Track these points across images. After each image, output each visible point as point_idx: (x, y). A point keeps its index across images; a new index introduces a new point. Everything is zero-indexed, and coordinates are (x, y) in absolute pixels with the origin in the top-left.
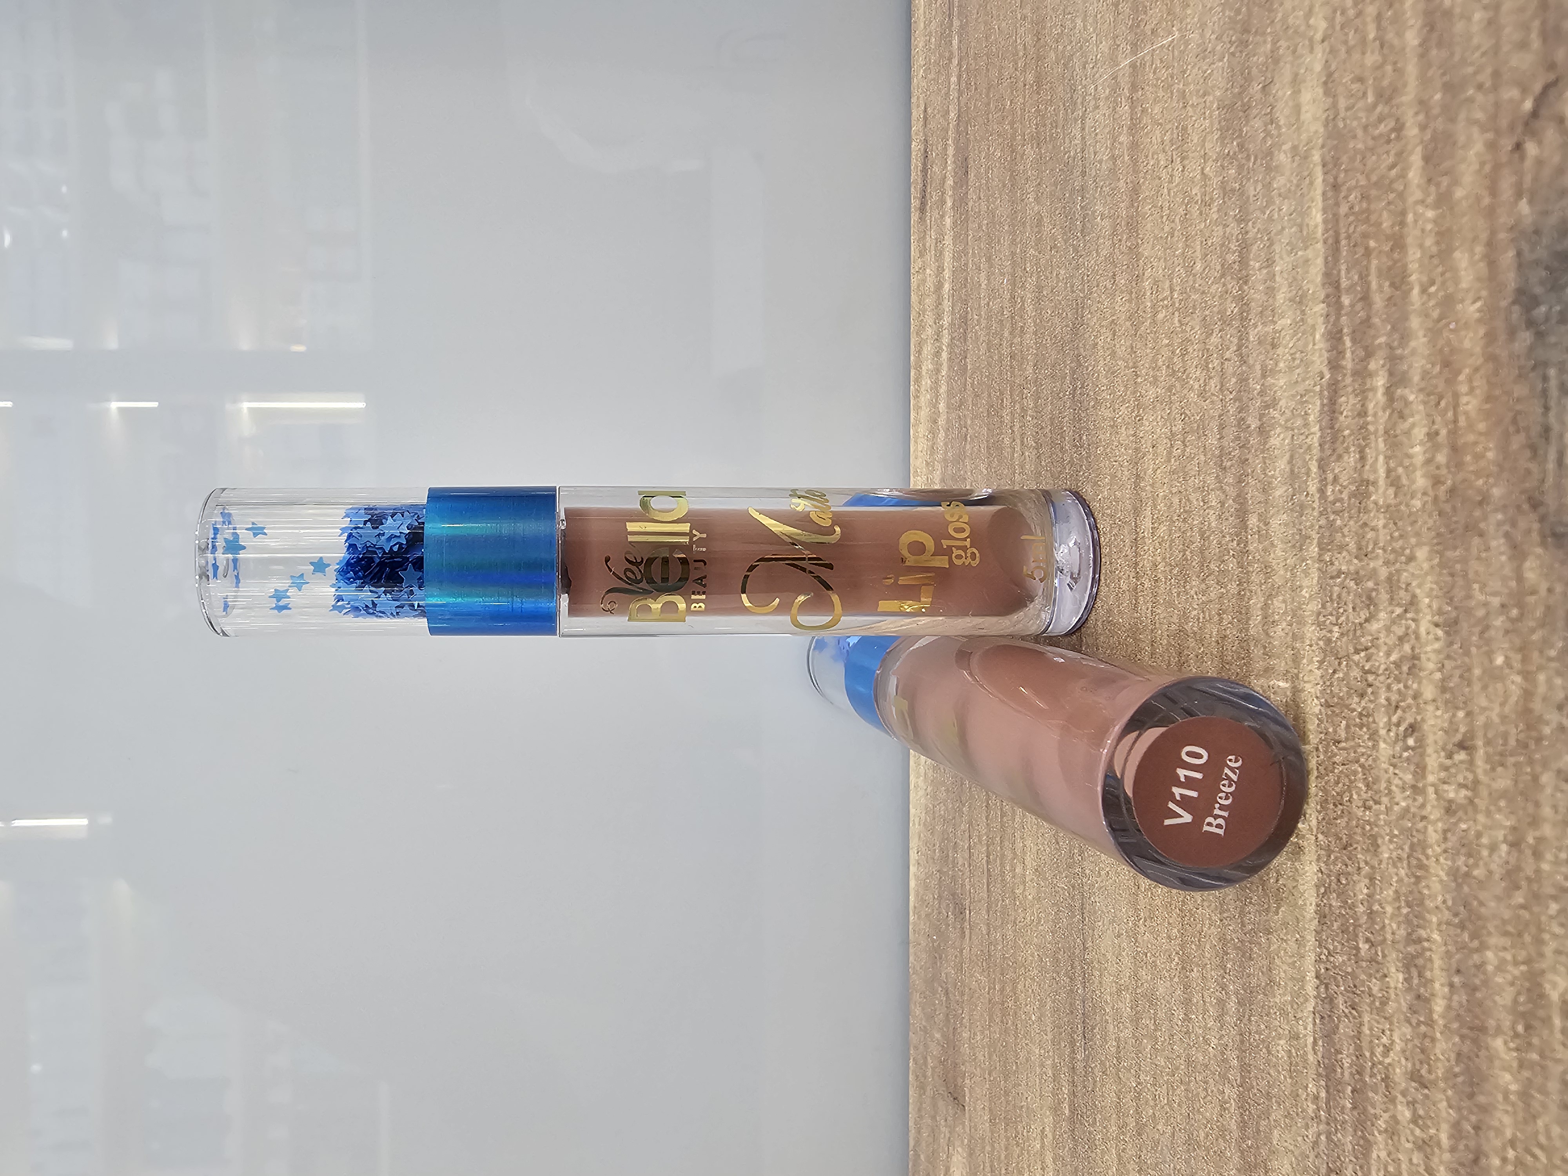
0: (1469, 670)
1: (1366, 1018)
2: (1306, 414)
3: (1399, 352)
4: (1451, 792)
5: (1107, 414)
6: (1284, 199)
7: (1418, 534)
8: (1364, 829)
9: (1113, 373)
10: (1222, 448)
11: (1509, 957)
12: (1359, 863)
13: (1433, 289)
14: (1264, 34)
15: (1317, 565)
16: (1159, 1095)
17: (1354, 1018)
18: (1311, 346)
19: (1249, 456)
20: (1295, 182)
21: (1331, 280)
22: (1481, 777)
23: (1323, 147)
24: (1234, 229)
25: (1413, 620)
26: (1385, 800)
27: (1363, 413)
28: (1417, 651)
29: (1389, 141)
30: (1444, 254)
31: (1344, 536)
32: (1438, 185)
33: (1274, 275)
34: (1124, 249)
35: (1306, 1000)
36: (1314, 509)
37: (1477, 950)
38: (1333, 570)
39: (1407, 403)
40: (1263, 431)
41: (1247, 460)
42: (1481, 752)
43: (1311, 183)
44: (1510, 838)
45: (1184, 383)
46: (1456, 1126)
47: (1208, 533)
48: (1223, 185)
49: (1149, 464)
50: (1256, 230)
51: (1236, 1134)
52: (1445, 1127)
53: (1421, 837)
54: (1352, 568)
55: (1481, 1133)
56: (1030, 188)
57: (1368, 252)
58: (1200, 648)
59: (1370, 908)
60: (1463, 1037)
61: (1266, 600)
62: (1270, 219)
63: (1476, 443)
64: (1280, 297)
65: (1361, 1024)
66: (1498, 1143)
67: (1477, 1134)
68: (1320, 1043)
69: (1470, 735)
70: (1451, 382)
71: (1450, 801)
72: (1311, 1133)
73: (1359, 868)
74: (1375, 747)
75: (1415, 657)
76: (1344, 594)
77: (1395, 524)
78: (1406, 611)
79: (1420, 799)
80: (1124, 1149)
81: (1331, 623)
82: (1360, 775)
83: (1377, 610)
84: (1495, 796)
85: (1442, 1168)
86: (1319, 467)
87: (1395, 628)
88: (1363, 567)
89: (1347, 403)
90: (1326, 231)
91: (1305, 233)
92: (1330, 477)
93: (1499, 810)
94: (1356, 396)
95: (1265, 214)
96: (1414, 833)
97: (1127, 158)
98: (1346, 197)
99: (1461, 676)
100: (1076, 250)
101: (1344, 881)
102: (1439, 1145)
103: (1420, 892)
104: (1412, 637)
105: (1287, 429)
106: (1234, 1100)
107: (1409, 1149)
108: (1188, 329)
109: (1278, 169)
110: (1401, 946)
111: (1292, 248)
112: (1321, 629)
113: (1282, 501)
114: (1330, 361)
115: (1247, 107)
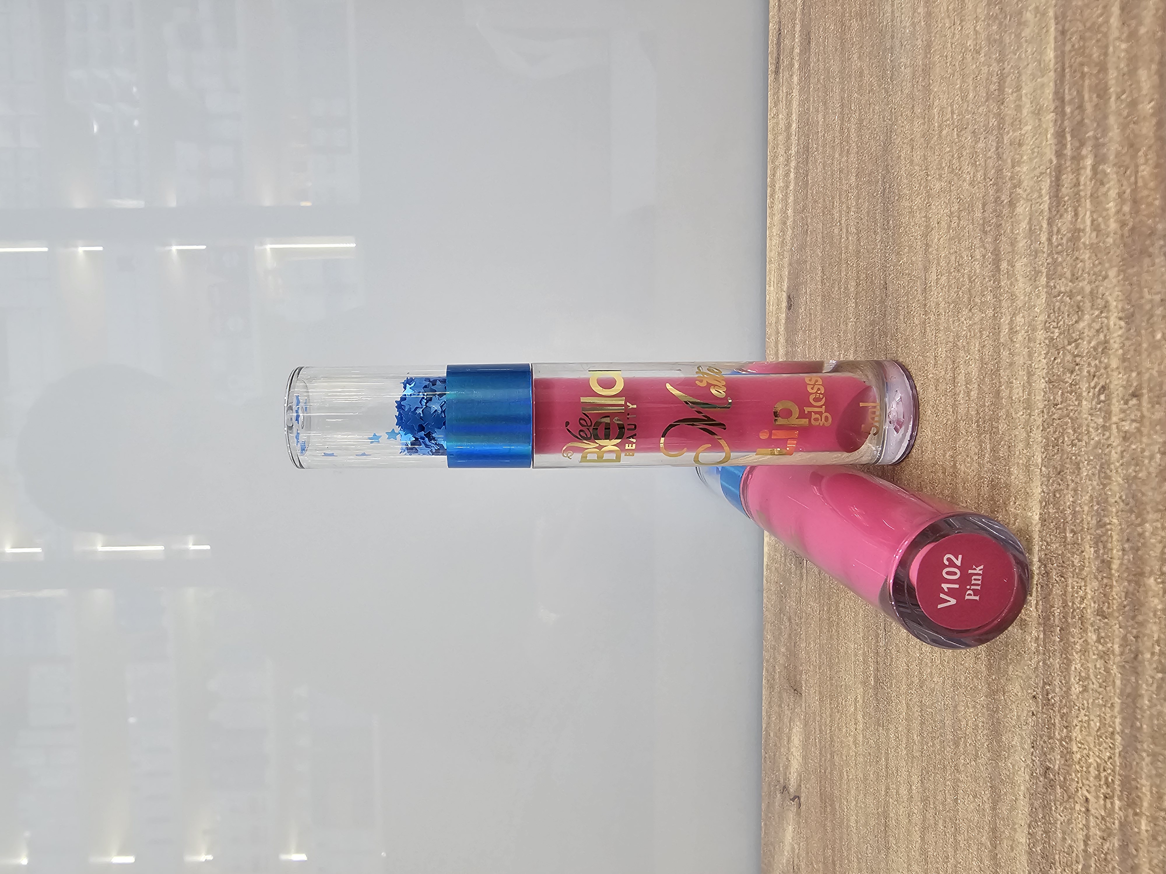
0: (1140, 345)
1: (1070, 581)
2: (1040, 189)
3: (1101, 140)
4: (1126, 426)
5: (907, 204)
6: (1029, 43)
7: (1110, 261)
8: (1071, 458)
9: (911, 175)
10: (984, 219)
11: (1159, 525)
12: (1067, 482)
13: (1124, 97)
16: (935, 658)
17: (1063, 582)
18: (1044, 143)
19: (1003, 222)
20: (1037, 31)
21: (1059, 97)
22: (1146, 413)
23: (1055, 6)
24: (995, 67)
25: (1106, 317)
26: (1085, 438)
27: (1077, 184)
28: (1108, 337)
30: (1132, 73)
31: (1063, 268)
32: (1129, 26)
33: (1022, 97)
34: (920, 87)
35: (1032, 577)
36: (1044, 252)
37: (1140, 525)
38: (1055, 292)
39: (1106, 174)
40: (1012, 204)
41: (1001, 224)
42: (1146, 397)
43: (1047, 31)
44: (1162, 449)
45: (959, 176)
46: (1124, 638)
47: (974, 278)
48: (989, 38)
49: (935, 236)
50: (1010, 66)
51: (985, 674)
52: (1117, 640)
53: (1107, 458)
54: (1068, 289)
55: (1139, 640)
56: (855, 50)
57: (1083, 75)
58: (967, 357)
59: (1074, 510)
60: (1129, 582)
61: (1011, 318)
62: (1020, 58)
63: (1149, 196)
64: (1025, 112)
65: (1067, 586)
66: (1149, 644)
67: (1136, 641)
68: (1040, 603)
69: (1140, 387)
70: (1134, 157)
71: (1126, 432)
72: (1033, 662)
73: (1068, 485)
74: (1080, 404)
75: (1106, 342)
76: (1062, 307)
77: (1096, 256)
78: (1101, 312)
79: (1107, 434)
80: (911, 699)
81: (1053, 327)
82: (1070, 425)
83: (1083, 314)
84: (1154, 424)
86: (1048, 224)
87: (1094, 325)
88: (1075, 287)
89: (1067, 179)
90: (1056, 63)
91: (1042, 66)
92: (1055, 229)
93: (1156, 432)
94: (1073, 173)
95: (1016, 54)
96: (1103, 456)
97: (923, 23)
98: (1070, 39)
99: (1135, 350)
100: (887, 91)
101: (1058, 496)
102: (1113, 652)
103: (1105, 494)
104: (1105, 329)
105: (1028, 200)
106: (984, 651)
107: (1095, 659)
108: (963, 139)
109: (1025, 24)
110: (1092, 531)
111: (1034, 77)
112: (1047, 332)
113: (1023, 250)
114: (1056, 152)
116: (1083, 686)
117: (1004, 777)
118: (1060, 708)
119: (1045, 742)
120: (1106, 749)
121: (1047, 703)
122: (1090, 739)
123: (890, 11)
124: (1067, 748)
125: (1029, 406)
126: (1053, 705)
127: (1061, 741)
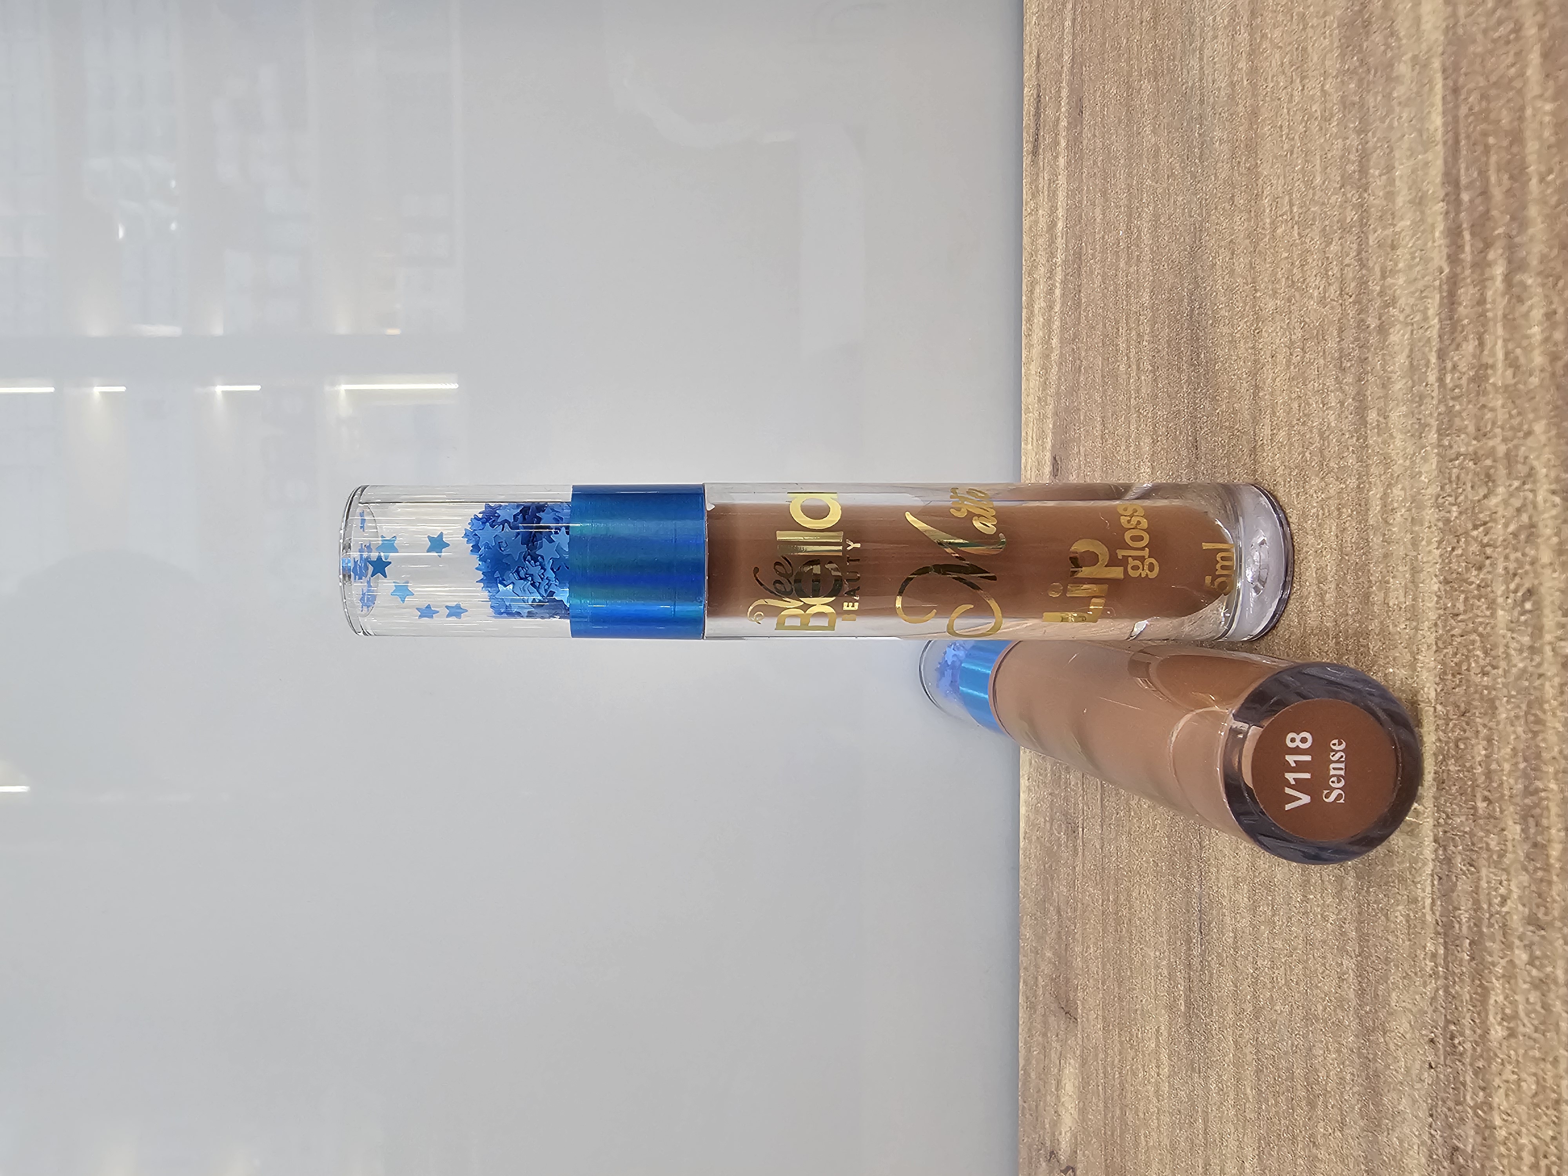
1: (1484, 872)
2: (1426, 308)
3: (1517, 239)
5: (1225, 330)
6: (1404, 107)
7: (1535, 410)
8: (1481, 693)
10: (1341, 350)
12: (1477, 727)
13: (1551, 177)
15: (1436, 451)
16: (1277, 977)
17: (1472, 873)
18: (1430, 244)
19: (1370, 355)
20: (1415, 90)
21: (1451, 180)
23: (1443, 54)
24: (1354, 141)
25: (1532, 491)
26: (1503, 664)
27: (1482, 301)
28: (1535, 519)
29: (1508, 42)
31: (1463, 420)
32: (1556, 79)
33: (1394, 180)
34: (1243, 170)
35: (1425, 864)
36: (1433, 398)
38: (1452, 453)
39: (1524, 286)
40: (1383, 330)
41: (1367, 358)
43: (1431, 89)
45: (1303, 292)
47: (1327, 433)
48: (1343, 100)
49: (1268, 374)
50: (1375, 139)
51: (1354, 1003)
52: (1561, 963)
53: (1538, 694)
54: (1471, 449)
56: (1147, 121)
57: (1487, 149)
58: (1319, 544)
59: (1488, 768)
61: (1385, 490)
62: (1391, 127)
64: (1400, 201)
65: (1479, 879)
68: (1438, 903)
72: (1429, 990)
73: (1477, 732)
74: (1493, 615)
75: (1532, 526)
76: (1463, 475)
77: (1514, 402)
78: (1524, 483)
79: (1537, 659)
80: (1241, 1034)
81: (1449, 504)
82: (1478, 644)
83: (1496, 486)
85: (1558, 1003)
86: (1439, 358)
87: (1513, 501)
88: (1481, 448)
89: (1466, 294)
90: (1446, 132)
91: (1425, 137)
92: (1449, 365)
94: (1475, 286)
95: (1384, 122)
96: (1532, 691)
97: (1245, 82)
98: (1466, 99)
100: (1194, 177)
101: (1462, 746)
102: (1555, 982)
103: (1537, 746)
104: (1530, 507)
105: (1407, 324)
106: (1352, 970)
107: (1525, 989)
108: (1308, 241)
109: (1398, 79)
110: (1518, 800)
111: (1412, 153)
112: (1440, 510)
113: (1401, 394)
114: (1449, 256)
115: (1367, 24)
116: (1508, 1028)
117: (1387, 1157)
118: (1474, 1059)
119: (1450, 1109)
120: (1547, 1124)
121: (1452, 1051)
122: (1522, 1109)
123: (1197, 67)
124: (1484, 1120)
125: (1414, 615)
126: (1461, 1054)
127: (1475, 1108)
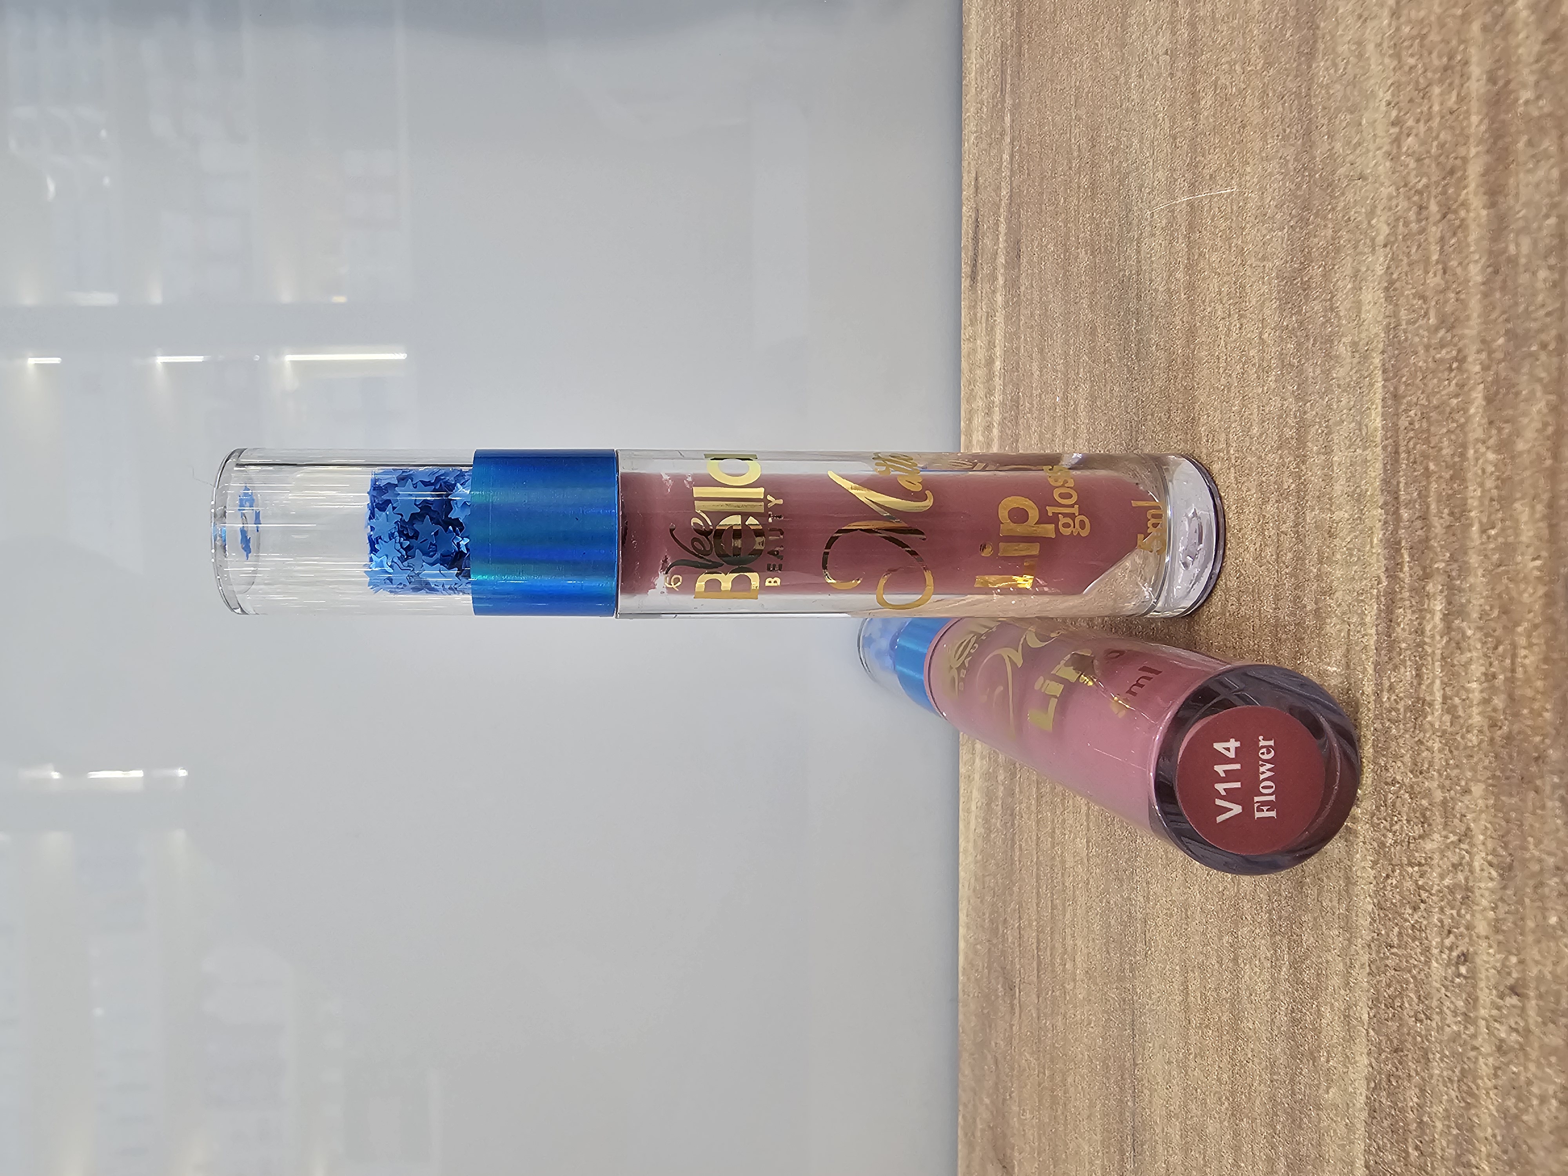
0: (1523, 919)
2: (1363, 613)
3: (1457, 582)
4: (1502, 1032)
7: (1474, 769)
8: (1415, 1039)
12: (1409, 1071)
13: (1492, 532)
14: (1325, 218)
15: (1371, 767)
18: (1368, 548)
19: (1305, 637)
20: (1355, 378)
21: (1390, 489)
22: (1533, 1027)
23: (1383, 352)
24: (1291, 404)
25: (1468, 852)
26: (1436, 1017)
27: (1420, 631)
28: (1471, 884)
29: (1450, 369)
30: (1505, 501)
31: (1400, 747)
32: (1500, 430)
33: (1332, 465)
34: (1179, 387)
36: (1369, 711)
38: (1387, 776)
39: (1464, 636)
40: (1319, 616)
41: (1303, 639)
42: (1533, 1003)
43: (1371, 385)
44: (1560, 1095)
48: (1281, 356)
50: (1313, 413)
53: (1472, 1066)
54: (1407, 781)
56: (1084, 293)
59: (1420, 1118)
62: (1329, 406)
63: (1534, 699)
64: (1338, 489)
69: (1523, 982)
70: (1510, 629)
71: (1502, 1041)
73: (1409, 1076)
74: (1427, 963)
75: (1469, 889)
76: (1398, 804)
77: (1451, 752)
78: (1460, 841)
79: (1472, 1029)
81: (1385, 827)
82: (1412, 986)
83: (1432, 831)
84: (1548, 1051)
86: (1376, 670)
87: (1449, 854)
88: (1417, 783)
89: (1405, 617)
90: (1385, 438)
91: (1364, 433)
92: (1387, 684)
93: (1550, 1065)
94: (1413, 612)
95: (1323, 399)
96: (1465, 1060)
97: (1183, 296)
98: (1406, 411)
99: (1514, 923)
100: (1131, 372)
101: (1394, 1083)
103: (1470, 1119)
104: (1466, 868)
105: (1344, 621)
109: (1337, 360)
110: (1450, 1164)
111: (1351, 444)
114: (1387, 569)
115: (1306, 287)
123: (1134, 258)
125: (1348, 926)
